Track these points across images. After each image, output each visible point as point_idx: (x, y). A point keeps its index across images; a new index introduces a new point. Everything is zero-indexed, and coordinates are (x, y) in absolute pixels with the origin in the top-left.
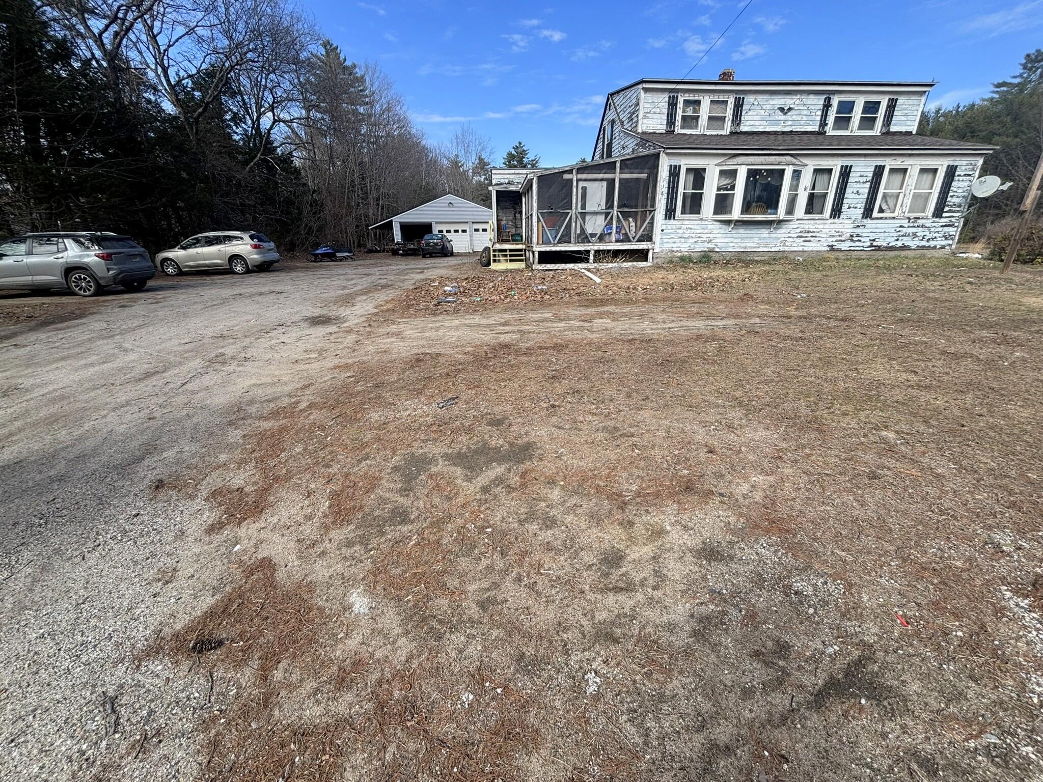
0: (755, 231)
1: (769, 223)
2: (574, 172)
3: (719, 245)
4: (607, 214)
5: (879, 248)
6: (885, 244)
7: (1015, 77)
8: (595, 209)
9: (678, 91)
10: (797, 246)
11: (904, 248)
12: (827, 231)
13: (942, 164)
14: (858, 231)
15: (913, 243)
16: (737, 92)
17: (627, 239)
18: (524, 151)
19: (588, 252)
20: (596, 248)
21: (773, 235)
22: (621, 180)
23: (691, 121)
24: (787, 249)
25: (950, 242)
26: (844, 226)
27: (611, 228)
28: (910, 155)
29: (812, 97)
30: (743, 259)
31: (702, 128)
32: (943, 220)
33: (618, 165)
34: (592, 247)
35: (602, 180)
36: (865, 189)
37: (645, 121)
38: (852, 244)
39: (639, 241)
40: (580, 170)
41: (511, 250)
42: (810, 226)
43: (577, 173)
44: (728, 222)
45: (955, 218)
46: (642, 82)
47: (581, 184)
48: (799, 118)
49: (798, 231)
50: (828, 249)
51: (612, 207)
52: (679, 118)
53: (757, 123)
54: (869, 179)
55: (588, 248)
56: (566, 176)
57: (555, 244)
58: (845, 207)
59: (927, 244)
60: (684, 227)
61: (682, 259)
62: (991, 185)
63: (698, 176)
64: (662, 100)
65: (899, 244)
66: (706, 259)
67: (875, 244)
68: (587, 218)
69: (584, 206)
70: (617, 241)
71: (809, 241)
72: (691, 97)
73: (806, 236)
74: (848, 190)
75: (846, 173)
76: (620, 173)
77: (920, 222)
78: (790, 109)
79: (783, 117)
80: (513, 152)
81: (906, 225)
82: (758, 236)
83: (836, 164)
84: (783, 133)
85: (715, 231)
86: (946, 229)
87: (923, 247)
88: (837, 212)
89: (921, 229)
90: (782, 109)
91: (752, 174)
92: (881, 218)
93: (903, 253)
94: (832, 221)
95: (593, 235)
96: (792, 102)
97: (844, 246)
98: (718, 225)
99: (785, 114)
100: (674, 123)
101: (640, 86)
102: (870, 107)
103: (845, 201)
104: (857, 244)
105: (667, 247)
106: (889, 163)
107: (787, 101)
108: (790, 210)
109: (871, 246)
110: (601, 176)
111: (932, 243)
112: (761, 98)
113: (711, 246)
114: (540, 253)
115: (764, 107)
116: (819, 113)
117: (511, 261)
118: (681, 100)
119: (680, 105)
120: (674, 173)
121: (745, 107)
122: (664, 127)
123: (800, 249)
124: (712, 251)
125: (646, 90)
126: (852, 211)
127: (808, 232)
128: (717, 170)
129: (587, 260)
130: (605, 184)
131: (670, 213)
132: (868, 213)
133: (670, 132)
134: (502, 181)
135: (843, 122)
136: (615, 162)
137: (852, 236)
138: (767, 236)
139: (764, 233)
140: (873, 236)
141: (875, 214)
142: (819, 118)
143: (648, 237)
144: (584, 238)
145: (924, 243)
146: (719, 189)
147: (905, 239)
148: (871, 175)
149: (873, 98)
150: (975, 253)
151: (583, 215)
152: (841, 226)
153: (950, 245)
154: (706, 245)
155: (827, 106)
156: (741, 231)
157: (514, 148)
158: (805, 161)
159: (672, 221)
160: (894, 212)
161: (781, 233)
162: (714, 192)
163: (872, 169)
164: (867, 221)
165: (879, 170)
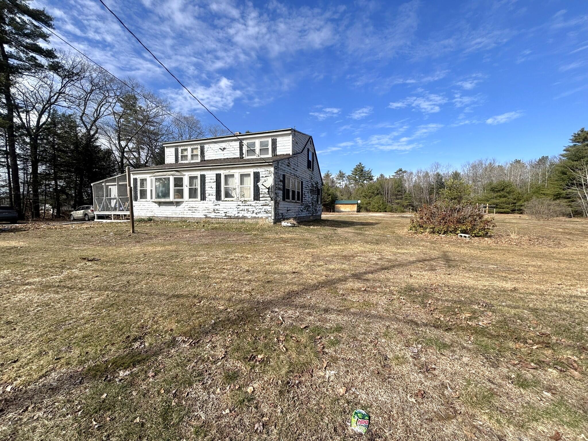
0: (169, 207)
2: (104, 182)
3: (156, 213)
5: (230, 217)
6: (233, 215)
9: (178, 146)
10: (188, 214)
11: (244, 218)
12: (201, 207)
13: (250, 171)
14: (217, 207)
15: (248, 215)
16: (200, 143)
17: (123, 210)
19: (111, 215)
22: (119, 185)
23: (185, 157)
25: (270, 215)
27: (117, 205)
29: (234, 142)
31: (189, 160)
32: (261, 202)
34: (113, 213)
35: (115, 185)
36: (214, 185)
37: (168, 159)
38: (215, 214)
39: (126, 211)
43: (106, 183)
45: (268, 201)
48: (229, 152)
49: (188, 207)
50: (204, 217)
52: (180, 157)
53: (211, 156)
54: (215, 180)
57: (100, 211)
58: (207, 195)
59: (257, 216)
60: (142, 205)
61: (141, 220)
63: (145, 182)
64: (173, 150)
65: (241, 215)
66: (151, 220)
67: (227, 215)
68: (112, 201)
69: (111, 196)
70: (119, 210)
71: (194, 212)
73: (192, 209)
75: (203, 177)
77: (249, 203)
81: (242, 205)
82: (171, 209)
83: (197, 174)
85: (154, 207)
86: (265, 207)
87: (255, 218)
88: (203, 198)
89: (250, 207)
90: (221, 149)
91: (158, 180)
92: (226, 201)
94: (202, 202)
95: (113, 208)
97: (212, 215)
98: (154, 204)
99: (223, 151)
100: (178, 159)
102: (264, 144)
103: (206, 192)
104: (218, 214)
106: (224, 172)
107: (223, 145)
109: (226, 216)
111: (260, 215)
112: (212, 145)
115: (213, 149)
116: (239, 149)
118: (179, 149)
120: (136, 180)
121: (205, 150)
122: (175, 161)
123: (191, 216)
124: (153, 216)
126: (210, 197)
127: (193, 208)
129: (111, 218)
131: (136, 199)
132: (219, 198)
135: (251, 152)
137: (214, 210)
138: (174, 209)
140: (225, 210)
141: (223, 199)
142: (239, 151)
144: (108, 209)
145: (254, 215)
147: (243, 212)
148: (215, 178)
149: (264, 139)
151: (110, 199)
152: (207, 204)
153: (271, 217)
154: (151, 213)
155: (241, 145)
156: (164, 207)
158: (184, 173)
159: (138, 202)
161: (181, 208)
162: (150, 189)
163: (215, 175)
164: (219, 202)
165: (218, 176)
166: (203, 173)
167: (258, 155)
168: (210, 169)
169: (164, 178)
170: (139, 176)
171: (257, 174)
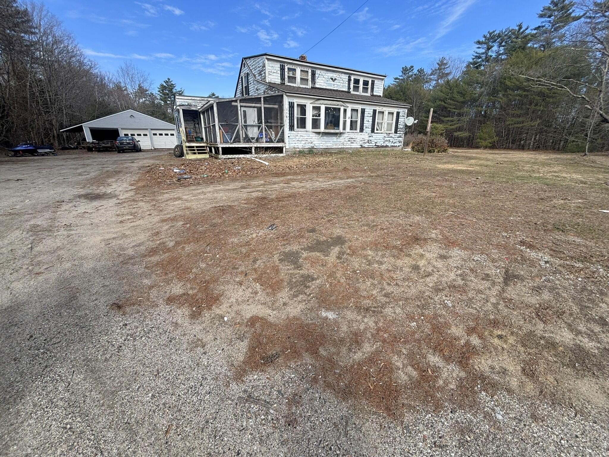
0: (331, 138)
1: (336, 134)
2: (238, 101)
3: (316, 145)
4: (259, 127)
5: (378, 147)
6: (380, 145)
7: (400, 76)
8: (252, 123)
9: (284, 62)
10: (348, 145)
11: (387, 146)
12: (359, 138)
13: (395, 110)
14: (371, 138)
15: (389, 144)
16: (312, 67)
17: (271, 141)
18: (172, 84)
19: (251, 147)
20: (255, 146)
21: (338, 140)
22: (265, 108)
23: (292, 79)
24: (344, 147)
25: (401, 144)
26: (365, 135)
27: (262, 135)
28: (384, 106)
29: (343, 75)
30: (326, 152)
31: (298, 83)
32: (398, 135)
33: (262, 99)
34: (254, 145)
35: (254, 107)
36: (371, 120)
37: (269, 76)
38: (369, 145)
39: (277, 142)
40: (242, 101)
41: (197, 147)
42: (352, 136)
43: (240, 102)
44: (319, 133)
45: (401, 133)
46: (266, 55)
47: (243, 109)
48: (339, 84)
49: (348, 138)
50: (360, 147)
51: (261, 123)
52: (286, 77)
53: (322, 84)
54: (372, 115)
55: (251, 146)
56: (233, 104)
57: (231, 143)
58: (365, 127)
59: (394, 145)
60: (299, 135)
61: (300, 152)
62: (411, 121)
63: (303, 108)
64: (277, 66)
65: (385, 144)
66: (311, 152)
67: (377, 144)
68: (248, 128)
69: (245, 122)
70: (266, 142)
71: (353, 143)
72: (291, 67)
74: (365, 120)
75: (363, 111)
76: (264, 104)
77: (391, 135)
78: (335, 79)
79: (333, 83)
80: (165, 84)
81: (386, 136)
82: (332, 140)
83: (359, 107)
84: (334, 90)
85: (314, 138)
86: (399, 138)
87: (393, 146)
88: (362, 130)
89: (391, 138)
90: (332, 79)
91: (327, 109)
92: (378, 133)
93: (387, 149)
94: (360, 133)
95: (253, 138)
96: (336, 76)
97: (366, 145)
98: (314, 135)
99: (334, 81)
100: (284, 79)
101: (265, 57)
102: (366, 83)
103: (364, 125)
104: (371, 144)
105: (292, 145)
106: (378, 109)
107: (334, 75)
108: (344, 128)
109: (375, 145)
110: (253, 105)
111: (395, 144)
112: (323, 72)
113: (312, 145)
114: (223, 148)
115: (325, 77)
116: (347, 83)
117: (199, 153)
118: (286, 68)
119: (286, 70)
120: (291, 106)
121: (317, 75)
122: (280, 81)
123: (350, 147)
124: (313, 148)
125: (268, 59)
126: (367, 129)
127: (352, 139)
128: (311, 106)
129: (250, 152)
130: (256, 109)
131: (292, 128)
132: (373, 131)
133: (283, 84)
134: (183, 103)
135: (356, 88)
136: (261, 97)
137: (368, 141)
138: (336, 140)
139: (334, 139)
140: (376, 141)
141: (376, 131)
142: (347, 85)
143: (282, 140)
144: (248, 139)
145: (393, 144)
146: (313, 116)
147: (386, 142)
148: (372, 113)
149: (366, 79)
150: (409, 149)
151: (246, 126)
152: (364, 136)
153: (401, 145)
154: (310, 144)
155: (349, 80)
156: (325, 138)
157: (165, 82)
158: (348, 105)
159: (293, 132)
160: (381, 130)
161: (341, 139)
162: (311, 117)
163: (372, 111)
164: (373, 134)
165: (375, 111)
166: (364, 107)
167: (360, 92)
168: (369, 104)
169: (333, 108)
170: (297, 101)
171: (398, 113)
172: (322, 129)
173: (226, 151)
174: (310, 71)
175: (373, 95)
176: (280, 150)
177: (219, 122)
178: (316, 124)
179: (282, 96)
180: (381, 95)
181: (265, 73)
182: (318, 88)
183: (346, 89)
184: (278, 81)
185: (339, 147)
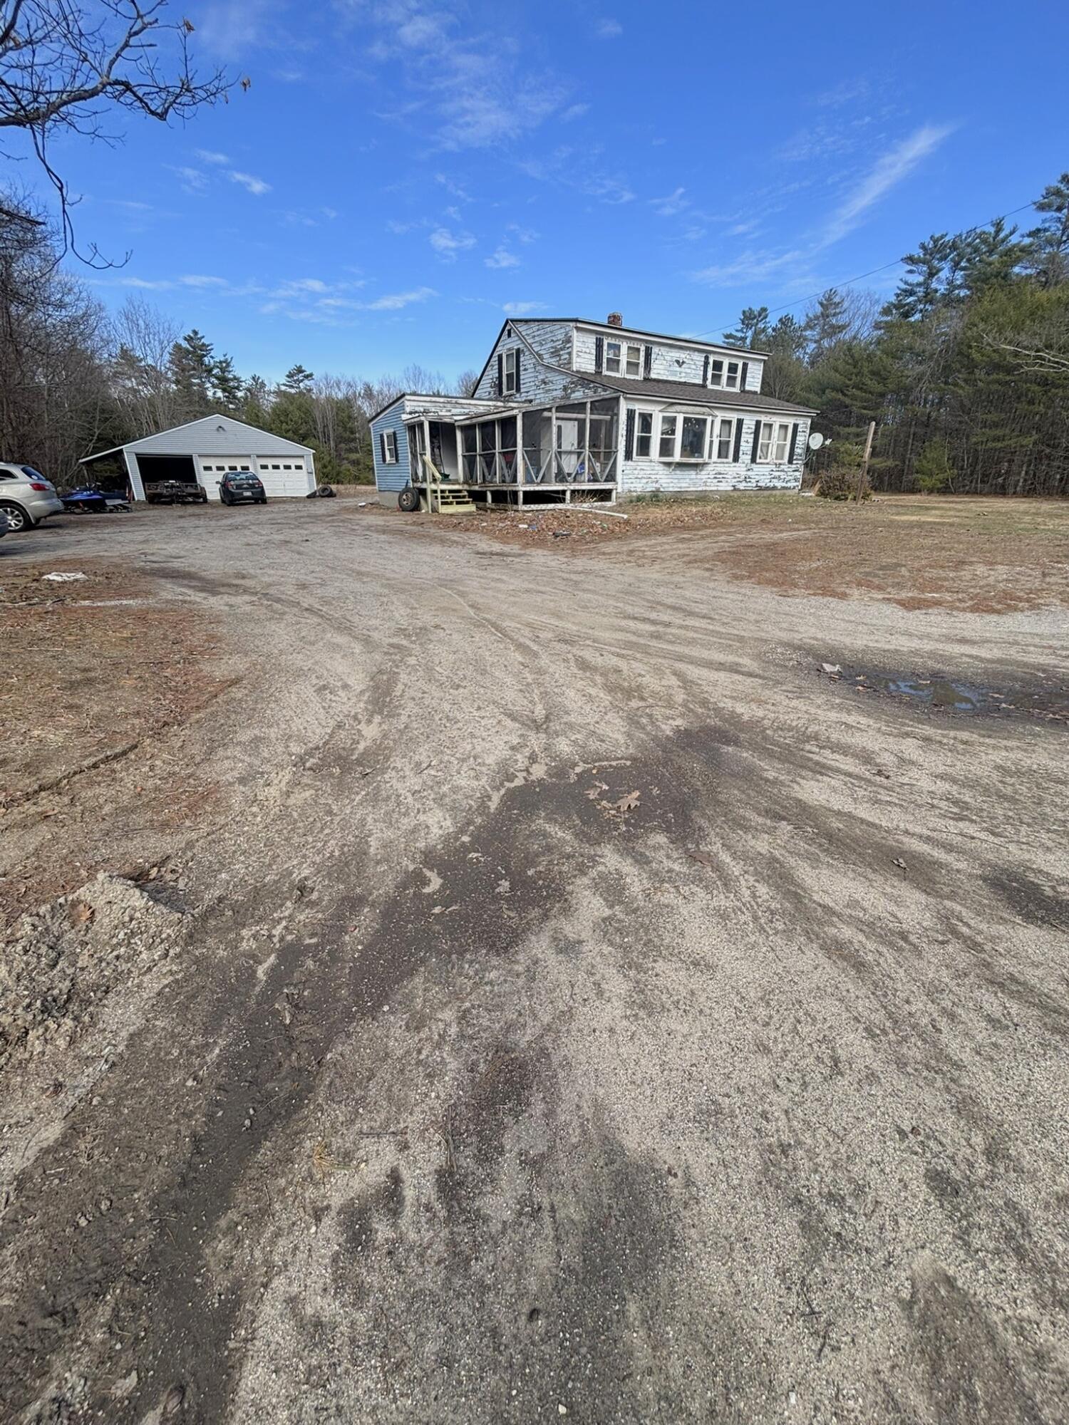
0: (686, 473)
1: (696, 466)
2: (554, 410)
3: (664, 485)
4: (579, 454)
5: (761, 489)
6: (764, 485)
7: (737, 331)
8: (569, 449)
9: (603, 334)
10: (712, 486)
11: (774, 488)
12: (731, 473)
13: (790, 421)
14: (749, 473)
15: (779, 484)
16: (647, 341)
17: (595, 480)
18: (203, 345)
19: (564, 492)
20: (572, 488)
21: (699, 477)
22: (591, 420)
23: (614, 364)
24: (708, 489)
25: (798, 484)
26: (740, 468)
27: (583, 468)
28: (774, 413)
29: (696, 353)
30: (678, 499)
31: (623, 372)
32: (793, 466)
33: (589, 405)
34: (569, 487)
35: (575, 419)
36: (751, 438)
37: (578, 360)
38: (746, 485)
39: (606, 481)
40: (559, 409)
41: (450, 491)
42: (721, 468)
43: (557, 411)
44: (668, 464)
45: (799, 463)
46: (576, 321)
47: (560, 423)
48: (689, 371)
49: (715, 473)
50: (732, 489)
51: (583, 447)
52: (605, 360)
53: (662, 372)
54: (753, 431)
55: (566, 488)
56: (546, 414)
57: (538, 484)
58: (741, 453)
60: (639, 468)
61: (639, 499)
62: (817, 441)
63: (646, 420)
64: (591, 340)
65: (772, 485)
66: (656, 498)
67: (758, 485)
68: (563, 457)
69: (559, 446)
70: (589, 481)
71: (721, 482)
72: (613, 341)
73: (719, 477)
74: (742, 439)
75: (740, 422)
76: (591, 414)
77: (782, 467)
78: (683, 362)
79: (678, 369)
80: (185, 345)
81: (774, 470)
82: (689, 477)
83: (733, 417)
84: (680, 383)
85: (661, 473)
86: (796, 473)
87: (784, 488)
88: (736, 459)
89: (782, 473)
90: (678, 362)
91: (686, 420)
92: (761, 463)
93: (774, 492)
94: (734, 464)
95: (569, 475)
96: (683, 356)
97: (741, 486)
98: (662, 467)
99: (680, 366)
100: (601, 365)
101: (572, 324)
102: (733, 368)
103: (741, 448)
104: (749, 485)
105: (626, 486)
106: (764, 419)
107: (682, 355)
108: (710, 457)
110: (574, 416)
111: (789, 485)
112: (663, 350)
113: (657, 486)
114: (525, 493)
115: (666, 358)
116: (702, 368)
117: (458, 503)
118: (605, 342)
119: (605, 347)
120: (631, 414)
121: (653, 356)
122: (594, 367)
123: (716, 489)
124: (658, 490)
125: (577, 328)
126: (745, 456)
127: (721, 474)
128: (661, 415)
129: (563, 500)
130: (576, 423)
131: (628, 456)
132: (753, 460)
133: (598, 373)
135: (717, 379)
136: (586, 403)
137: (746, 478)
138: (694, 477)
139: (692, 474)
140: (757, 478)
141: (758, 461)
142: (702, 373)
143: (611, 477)
144: (561, 477)
145: (784, 485)
146: (663, 434)
147: (774, 481)
148: (754, 427)
149: (734, 361)
150: (810, 494)
151: (560, 453)
153: (798, 486)
154: (654, 485)
155: (706, 364)
156: (678, 472)
157: (185, 339)
158: (717, 412)
159: (630, 463)
160: (766, 458)
161: (703, 475)
162: (660, 436)
163: (754, 423)
164: (754, 466)
165: (758, 423)
166: (741, 415)
167: (723, 386)
168: (750, 411)
169: (695, 419)
170: (639, 408)
171: (796, 426)
172: (677, 457)
173: (531, 498)
174: (643, 348)
175: (743, 391)
176: (604, 495)
177: (524, 446)
178: (666, 447)
179: (617, 399)
180: (758, 389)
181: (570, 354)
182: (655, 380)
183: (700, 381)
184: (591, 368)
185: (700, 489)
